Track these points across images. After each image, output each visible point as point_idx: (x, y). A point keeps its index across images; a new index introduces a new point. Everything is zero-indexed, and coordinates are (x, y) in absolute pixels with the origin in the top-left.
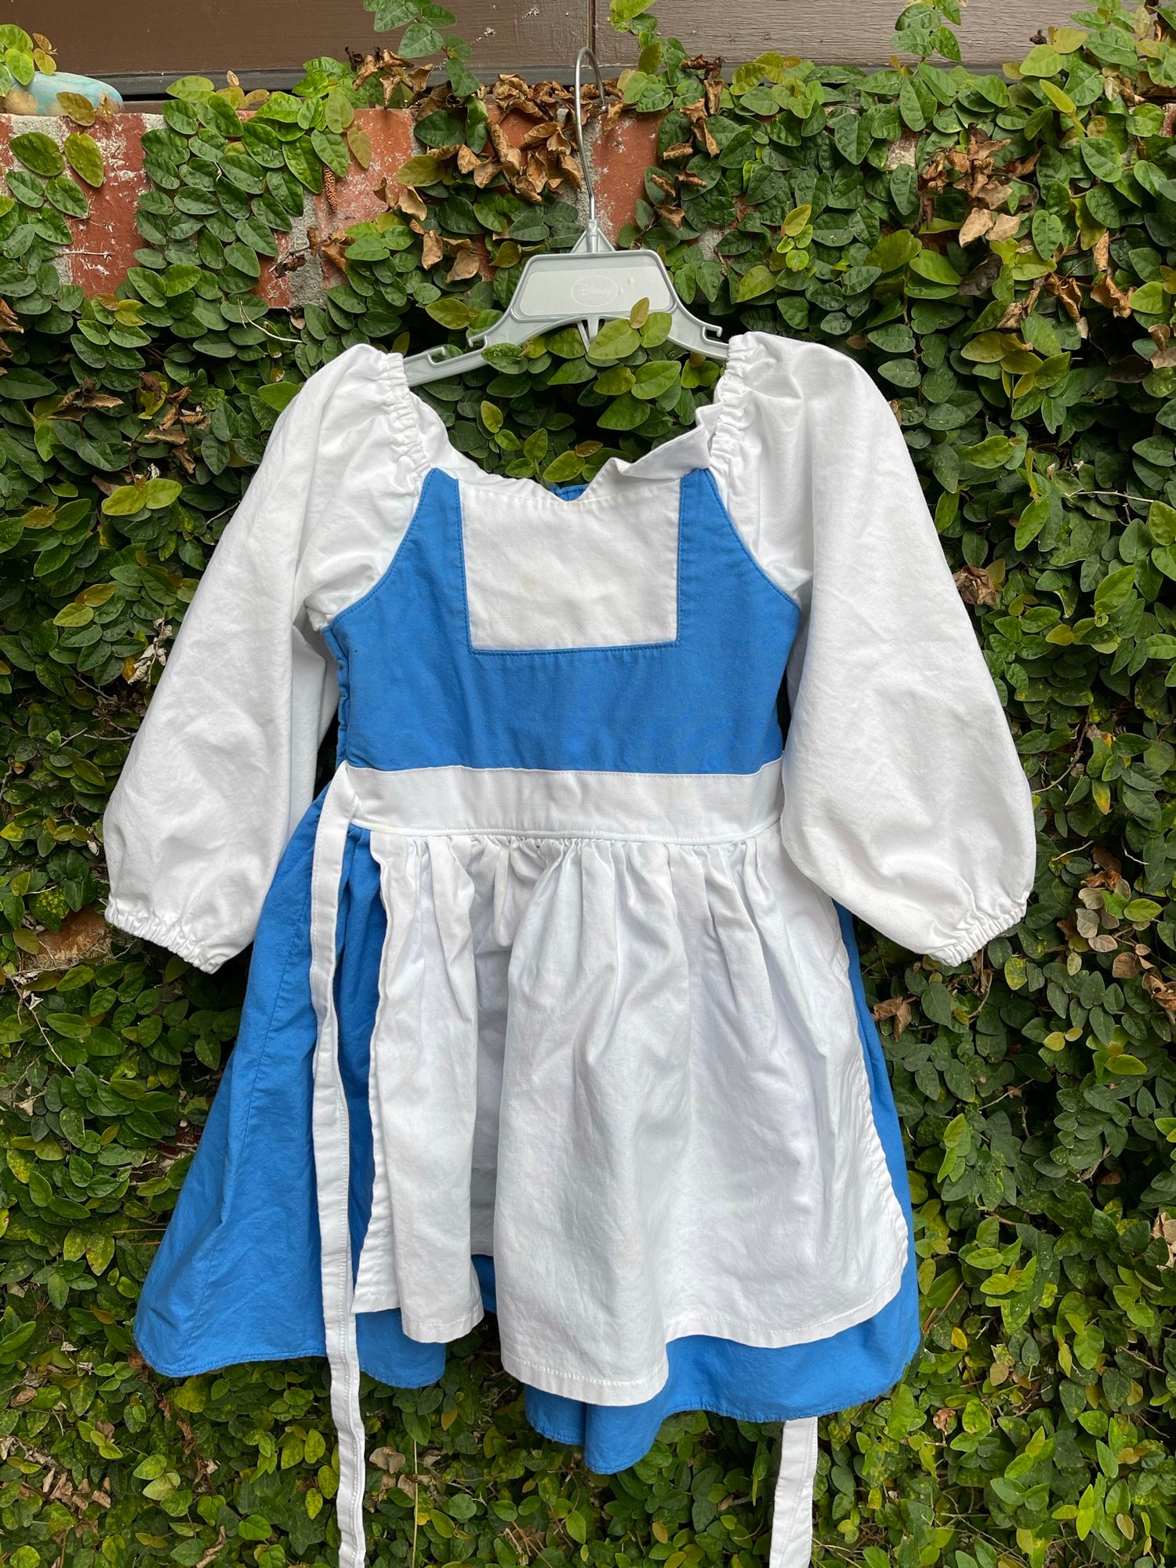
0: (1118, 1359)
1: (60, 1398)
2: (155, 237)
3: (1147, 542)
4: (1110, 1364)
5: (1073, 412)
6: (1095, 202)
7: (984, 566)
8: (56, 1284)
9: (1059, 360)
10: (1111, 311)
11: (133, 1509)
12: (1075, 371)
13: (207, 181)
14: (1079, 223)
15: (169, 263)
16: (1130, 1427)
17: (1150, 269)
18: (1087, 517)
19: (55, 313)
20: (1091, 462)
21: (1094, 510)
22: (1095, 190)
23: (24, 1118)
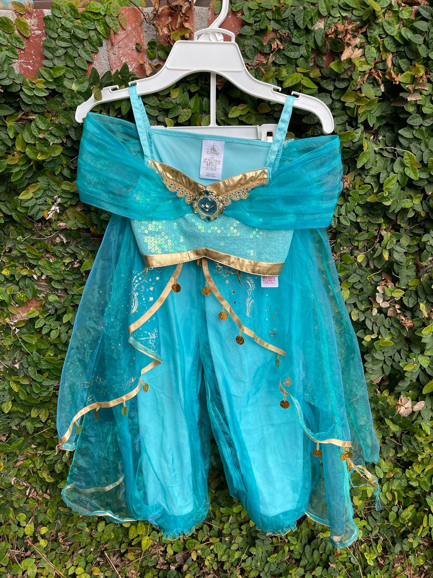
0: (386, 441)
1: (31, 464)
2: (49, 55)
3: (403, 165)
4: (384, 443)
5: (379, 118)
6: (387, 42)
7: (347, 175)
8: (29, 425)
9: (374, 100)
10: (392, 82)
11: (57, 499)
12: (379, 104)
13: (68, 34)
14: (381, 49)
15: (55, 65)
16: (390, 464)
17: (406, 67)
18: (382, 156)
19: (14, 84)
20: (384, 136)
21: (385, 154)
22: (388, 38)
23: (15, 370)
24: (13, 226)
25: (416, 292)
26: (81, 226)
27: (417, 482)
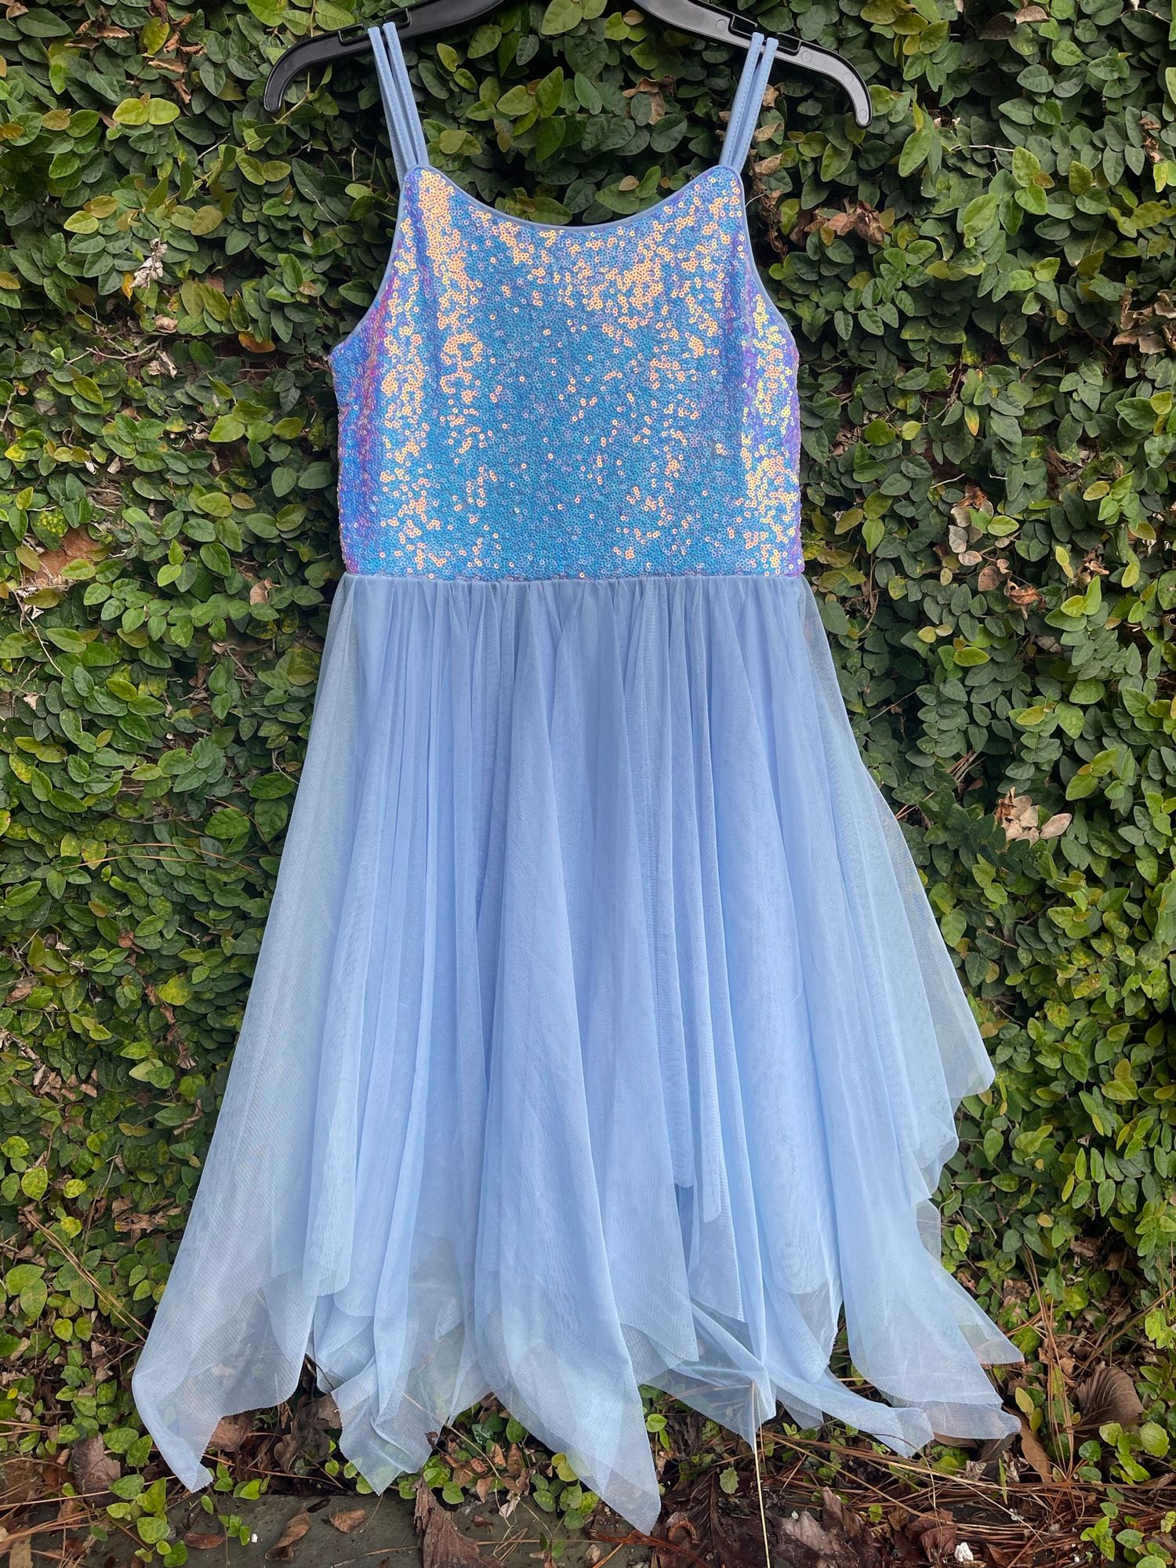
0: (978, 942)
1: (52, 999)
3: (1011, 186)
4: (972, 949)
5: (955, 78)
8: (53, 878)
9: (940, 27)
11: (115, 1106)
12: (953, 43)
18: (965, 175)
20: (967, 123)
21: (971, 169)
23: (26, 721)
24: (42, 329)
25: (1047, 525)
26: (215, 328)
27: (1057, 1059)
